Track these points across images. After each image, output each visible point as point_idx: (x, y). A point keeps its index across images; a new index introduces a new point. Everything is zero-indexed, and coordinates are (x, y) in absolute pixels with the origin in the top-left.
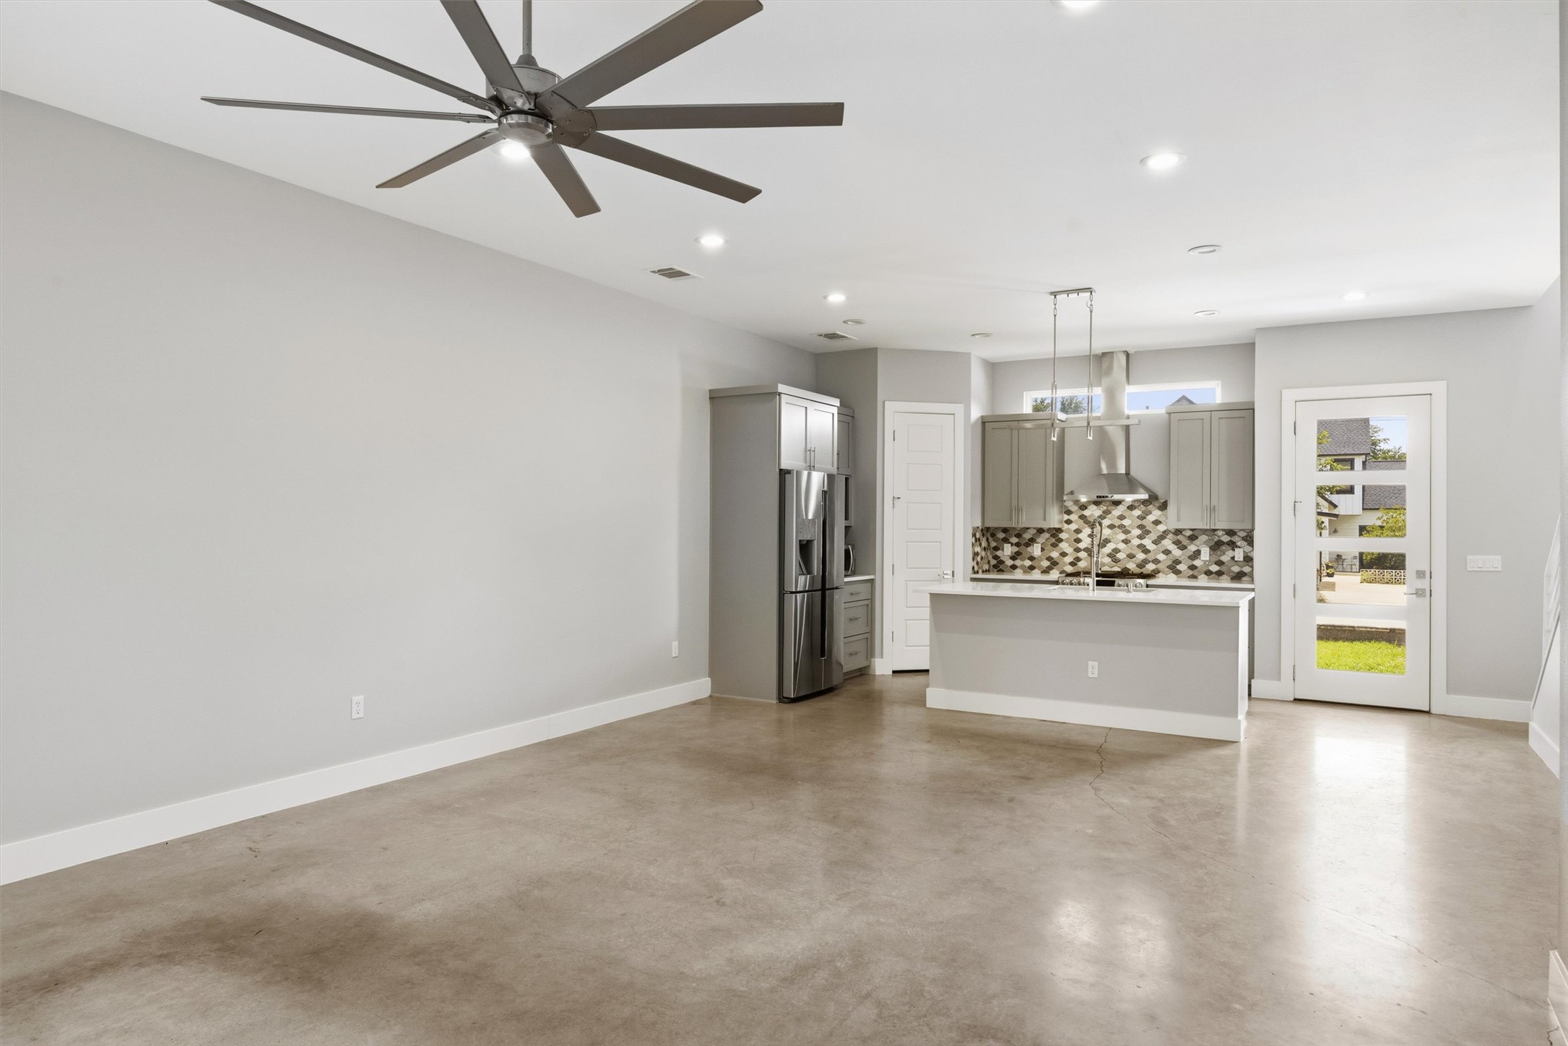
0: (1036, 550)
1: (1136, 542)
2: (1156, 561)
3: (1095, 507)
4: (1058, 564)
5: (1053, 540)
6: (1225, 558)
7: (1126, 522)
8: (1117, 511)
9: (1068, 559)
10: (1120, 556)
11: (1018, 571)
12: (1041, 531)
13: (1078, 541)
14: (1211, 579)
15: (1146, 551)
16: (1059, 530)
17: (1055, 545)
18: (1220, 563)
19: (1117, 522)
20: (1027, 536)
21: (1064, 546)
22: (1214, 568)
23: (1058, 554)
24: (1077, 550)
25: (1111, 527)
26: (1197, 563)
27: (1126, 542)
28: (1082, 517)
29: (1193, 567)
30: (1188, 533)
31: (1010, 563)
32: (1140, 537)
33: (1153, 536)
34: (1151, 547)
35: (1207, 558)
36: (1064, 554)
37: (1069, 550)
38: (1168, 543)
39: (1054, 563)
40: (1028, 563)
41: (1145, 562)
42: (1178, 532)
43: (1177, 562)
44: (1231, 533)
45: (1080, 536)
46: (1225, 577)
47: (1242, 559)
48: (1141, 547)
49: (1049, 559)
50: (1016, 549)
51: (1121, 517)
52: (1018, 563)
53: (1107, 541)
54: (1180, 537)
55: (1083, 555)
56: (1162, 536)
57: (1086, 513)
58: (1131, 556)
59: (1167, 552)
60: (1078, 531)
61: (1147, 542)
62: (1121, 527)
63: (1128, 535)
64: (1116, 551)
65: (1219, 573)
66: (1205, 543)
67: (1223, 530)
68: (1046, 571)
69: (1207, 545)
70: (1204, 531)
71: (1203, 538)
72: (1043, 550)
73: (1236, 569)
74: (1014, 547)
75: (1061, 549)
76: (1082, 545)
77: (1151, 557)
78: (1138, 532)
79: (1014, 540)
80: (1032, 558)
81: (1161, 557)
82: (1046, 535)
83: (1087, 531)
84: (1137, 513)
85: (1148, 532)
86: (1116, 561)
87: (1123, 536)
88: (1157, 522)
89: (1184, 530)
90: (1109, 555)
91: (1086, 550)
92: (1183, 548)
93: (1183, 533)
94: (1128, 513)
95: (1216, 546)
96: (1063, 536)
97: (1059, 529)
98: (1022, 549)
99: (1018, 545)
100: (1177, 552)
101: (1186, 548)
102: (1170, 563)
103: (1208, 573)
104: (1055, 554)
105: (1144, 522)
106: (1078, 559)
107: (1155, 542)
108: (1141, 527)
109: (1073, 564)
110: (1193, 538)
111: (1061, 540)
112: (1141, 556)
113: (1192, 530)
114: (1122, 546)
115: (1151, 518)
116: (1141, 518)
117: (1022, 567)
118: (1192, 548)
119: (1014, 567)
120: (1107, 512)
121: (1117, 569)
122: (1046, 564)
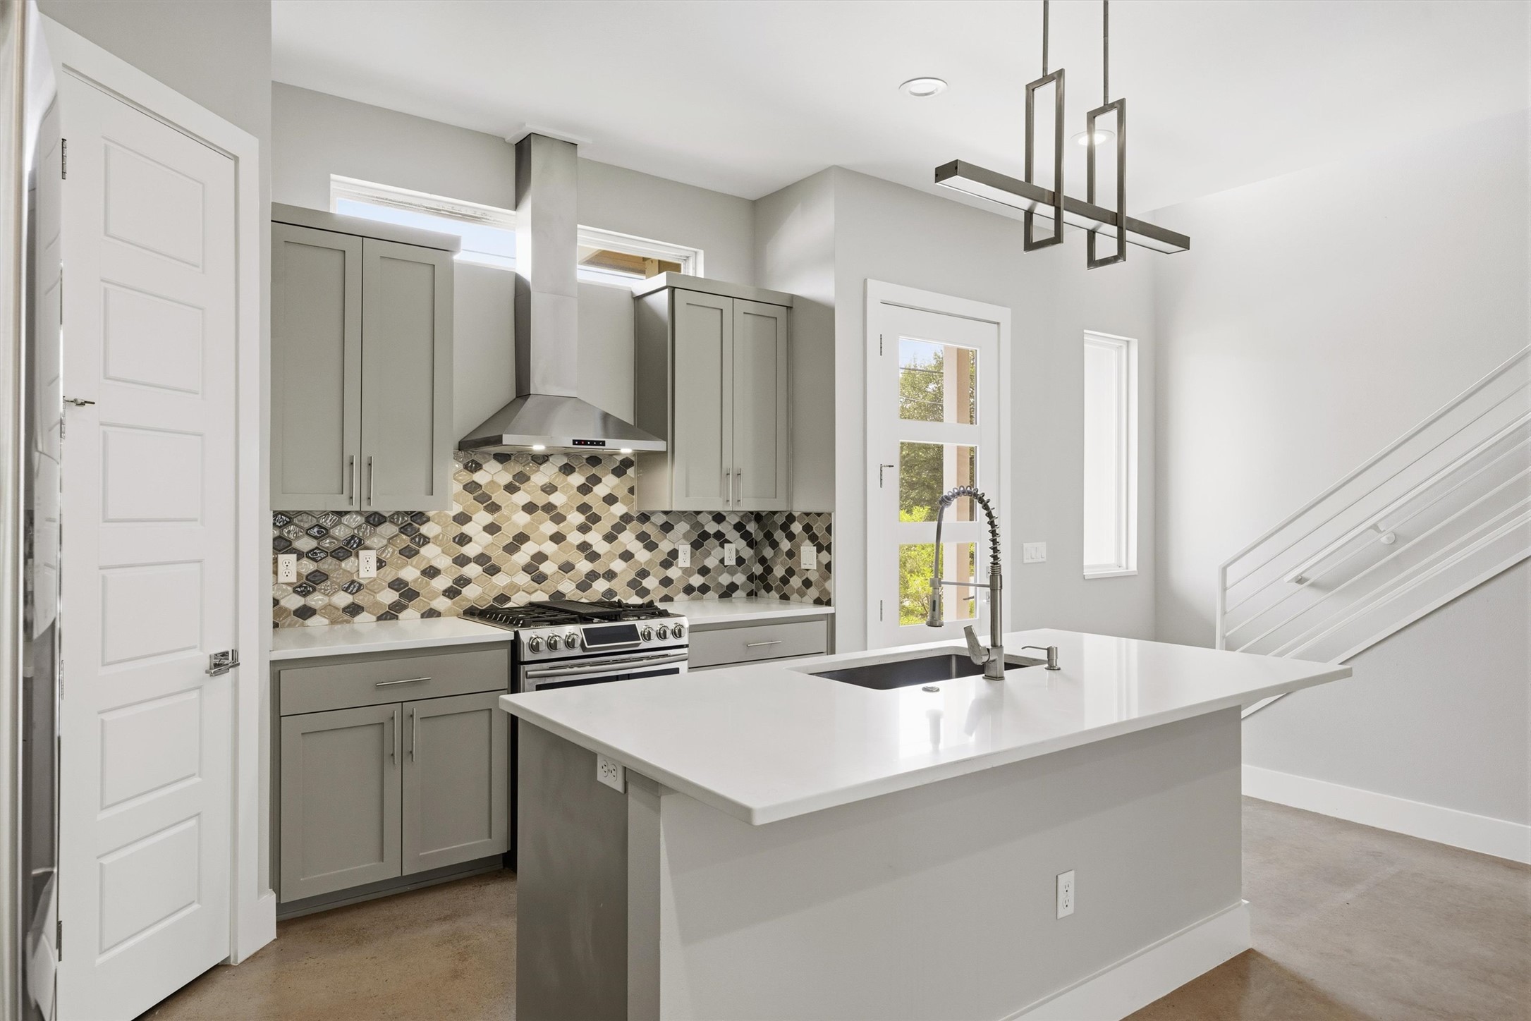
0: (364, 566)
1: (575, 538)
2: (610, 575)
3: (498, 466)
4: (417, 594)
5: (404, 540)
6: (711, 562)
7: (557, 499)
8: (541, 477)
9: (442, 583)
10: (547, 568)
11: (316, 622)
12: (375, 520)
13: (463, 539)
14: (693, 599)
15: (593, 557)
16: (420, 517)
17: (409, 553)
18: (704, 571)
19: (541, 499)
20: (341, 532)
21: (431, 554)
22: (697, 581)
23: (418, 573)
24: (462, 561)
25: (530, 508)
26: (673, 573)
27: (558, 538)
28: (471, 487)
29: (666, 582)
30: (660, 519)
31: (294, 602)
32: (584, 529)
33: (605, 526)
34: (600, 546)
35: (688, 564)
36: (431, 572)
37: (443, 562)
38: (628, 539)
39: (408, 594)
40: (343, 599)
41: (593, 576)
42: (644, 518)
43: (644, 574)
44: (719, 518)
45: (467, 529)
46: (711, 594)
47: (734, 563)
48: (584, 547)
49: (397, 584)
50: (308, 566)
51: (550, 489)
52: (316, 600)
53: (522, 538)
54: (647, 528)
55: (473, 570)
56: (619, 528)
57: (480, 477)
58: (567, 568)
59: (627, 556)
60: (463, 519)
61: (595, 538)
62: (549, 508)
63: (561, 525)
64: (540, 557)
65: (704, 589)
66: (685, 536)
67: (710, 513)
68: (391, 614)
69: (687, 540)
70: (683, 515)
71: (682, 527)
72: (381, 564)
73: (725, 579)
74: (305, 561)
75: (425, 558)
76: (471, 550)
77: (599, 567)
78: (579, 518)
79: (305, 544)
80: (353, 586)
81: (618, 565)
82: (388, 529)
83: (482, 517)
84: (577, 479)
85: (595, 519)
86: (540, 579)
87: (550, 528)
88: (610, 500)
89: (653, 513)
90: (527, 569)
91: (482, 559)
92: (651, 546)
93: (653, 519)
94: (559, 480)
95: (699, 541)
96: (425, 529)
97: (421, 514)
98: (328, 565)
99: (312, 555)
100: (642, 556)
101: (657, 546)
102: (633, 576)
103: (689, 590)
104: (410, 573)
105: (587, 499)
106: (463, 581)
107: (610, 538)
108: (584, 508)
109: (451, 593)
110: (667, 528)
111: (426, 540)
112: (584, 566)
113: (666, 513)
114: (549, 548)
115: (600, 490)
116: (584, 489)
117: (329, 609)
118: (665, 546)
119: (305, 613)
120: (522, 478)
121: (541, 597)
122: (389, 597)
